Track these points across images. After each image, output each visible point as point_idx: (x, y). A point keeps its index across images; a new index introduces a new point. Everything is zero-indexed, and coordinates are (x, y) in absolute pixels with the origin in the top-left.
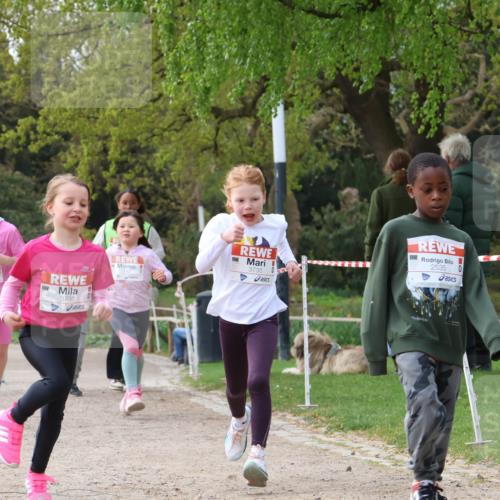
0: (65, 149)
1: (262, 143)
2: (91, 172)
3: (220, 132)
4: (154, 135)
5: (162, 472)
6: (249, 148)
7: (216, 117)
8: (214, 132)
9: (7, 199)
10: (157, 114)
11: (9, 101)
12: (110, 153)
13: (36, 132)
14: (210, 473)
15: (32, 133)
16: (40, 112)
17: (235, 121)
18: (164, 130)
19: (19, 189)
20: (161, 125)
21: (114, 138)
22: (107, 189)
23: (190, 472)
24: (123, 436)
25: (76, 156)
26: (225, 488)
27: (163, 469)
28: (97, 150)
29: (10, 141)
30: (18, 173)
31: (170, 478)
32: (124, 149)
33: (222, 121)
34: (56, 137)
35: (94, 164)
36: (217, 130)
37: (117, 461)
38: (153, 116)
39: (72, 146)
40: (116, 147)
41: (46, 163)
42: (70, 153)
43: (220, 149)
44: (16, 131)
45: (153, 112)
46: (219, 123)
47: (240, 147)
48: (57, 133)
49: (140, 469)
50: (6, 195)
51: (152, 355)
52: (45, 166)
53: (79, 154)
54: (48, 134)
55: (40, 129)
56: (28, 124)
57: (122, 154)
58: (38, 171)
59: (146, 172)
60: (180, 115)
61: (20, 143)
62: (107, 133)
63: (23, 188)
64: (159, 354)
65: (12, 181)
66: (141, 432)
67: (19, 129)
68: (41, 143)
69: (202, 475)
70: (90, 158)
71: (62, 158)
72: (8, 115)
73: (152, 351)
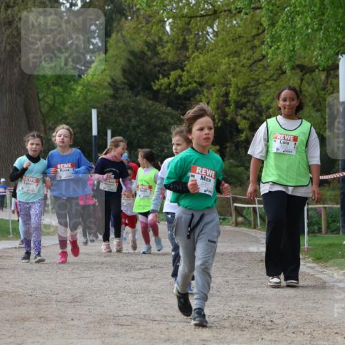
0: (200, 92)
1: (332, 88)
2: (218, 108)
3: (304, 82)
4: (259, 83)
5: (262, 309)
6: (323, 92)
7: (301, 71)
8: (299, 81)
9: (162, 125)
10: (262, 69)
11: (165, 61)
12: (230, 95)
13: (182, 80)
14: (294, 310)
15: (179, 80)
16: (185, 69)
17: (314, 74)
18: (267, 80)
19: (169, 119)
20: (264, 77)
21: (233, 86)
22: (229, 118)
23: (280, 309)
24: (236, 284)
25: (207, 97)
26: (304, 321)
27: (262, 307)
28: (222, 94)
29: (164, 85)
30: (169, 108)
31: (267, 314)
32: (240, 93)
33: (306, 73)
34: (194, 85)
35: (220, 103)
36: (302, 80)
37: (231, 301)
38: (260, 70)
39: (205, 90)
40: (234, 91)
41: (188, 102)
42: (204, 95)
43: (304, 93)
44: (169, 78)
45: (259, 68)
46: (303, 75)
47: (317, 92)
48: (195, 82)
49: (247, 307)
50: (161, 123)
51: (255, 230)
52: (186, 104)
53: (210, 96)
54: (190, 83)
55: (184, 79)
56: (177, 74)
57: (238, 96)
58: (182, 107)
59: (254, 108)
60: (277, 70)
61: (171, 87)
62: (228, 82)
63: (172, 118)
64: (259, 229)
65: (165, 114)
66: (247, 282)
67: (171, 77)
68: (184, 89)
69: (288, 312)
70: (217, 99)
71: (199, 98)
72: (164, 70)
73: (255, 228)
